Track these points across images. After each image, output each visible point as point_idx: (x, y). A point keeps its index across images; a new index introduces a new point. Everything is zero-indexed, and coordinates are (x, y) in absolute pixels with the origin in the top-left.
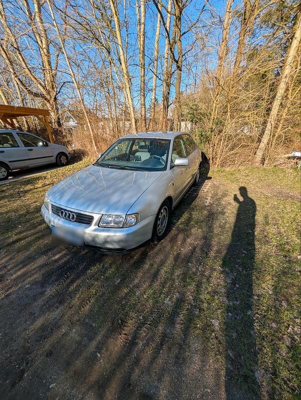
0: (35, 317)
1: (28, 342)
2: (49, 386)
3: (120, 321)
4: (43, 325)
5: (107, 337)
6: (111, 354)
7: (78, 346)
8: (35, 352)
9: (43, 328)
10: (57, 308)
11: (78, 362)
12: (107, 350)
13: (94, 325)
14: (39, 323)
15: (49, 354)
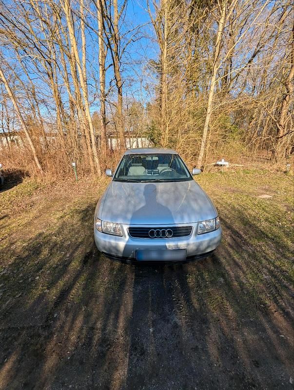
0: (203, 349)
1: (230, 372)
2: (290, 383)
3: (262, 305)
4: (218, 349)
5: (270, 321)
6: (287, 330)
7: (264, 341)
8: (245, 373)
9: (222, 351)
10: (208, 328)
11: (279, 352)
12: (282, 330)
13: (252, 320)
14: (213, 351)
15: (257, 364)
